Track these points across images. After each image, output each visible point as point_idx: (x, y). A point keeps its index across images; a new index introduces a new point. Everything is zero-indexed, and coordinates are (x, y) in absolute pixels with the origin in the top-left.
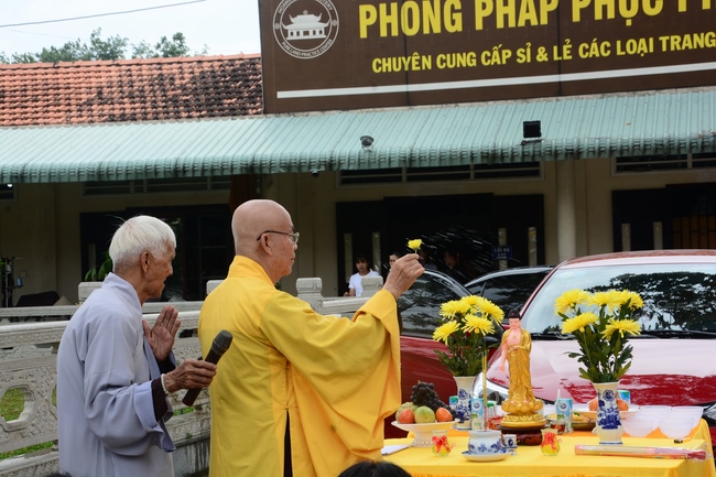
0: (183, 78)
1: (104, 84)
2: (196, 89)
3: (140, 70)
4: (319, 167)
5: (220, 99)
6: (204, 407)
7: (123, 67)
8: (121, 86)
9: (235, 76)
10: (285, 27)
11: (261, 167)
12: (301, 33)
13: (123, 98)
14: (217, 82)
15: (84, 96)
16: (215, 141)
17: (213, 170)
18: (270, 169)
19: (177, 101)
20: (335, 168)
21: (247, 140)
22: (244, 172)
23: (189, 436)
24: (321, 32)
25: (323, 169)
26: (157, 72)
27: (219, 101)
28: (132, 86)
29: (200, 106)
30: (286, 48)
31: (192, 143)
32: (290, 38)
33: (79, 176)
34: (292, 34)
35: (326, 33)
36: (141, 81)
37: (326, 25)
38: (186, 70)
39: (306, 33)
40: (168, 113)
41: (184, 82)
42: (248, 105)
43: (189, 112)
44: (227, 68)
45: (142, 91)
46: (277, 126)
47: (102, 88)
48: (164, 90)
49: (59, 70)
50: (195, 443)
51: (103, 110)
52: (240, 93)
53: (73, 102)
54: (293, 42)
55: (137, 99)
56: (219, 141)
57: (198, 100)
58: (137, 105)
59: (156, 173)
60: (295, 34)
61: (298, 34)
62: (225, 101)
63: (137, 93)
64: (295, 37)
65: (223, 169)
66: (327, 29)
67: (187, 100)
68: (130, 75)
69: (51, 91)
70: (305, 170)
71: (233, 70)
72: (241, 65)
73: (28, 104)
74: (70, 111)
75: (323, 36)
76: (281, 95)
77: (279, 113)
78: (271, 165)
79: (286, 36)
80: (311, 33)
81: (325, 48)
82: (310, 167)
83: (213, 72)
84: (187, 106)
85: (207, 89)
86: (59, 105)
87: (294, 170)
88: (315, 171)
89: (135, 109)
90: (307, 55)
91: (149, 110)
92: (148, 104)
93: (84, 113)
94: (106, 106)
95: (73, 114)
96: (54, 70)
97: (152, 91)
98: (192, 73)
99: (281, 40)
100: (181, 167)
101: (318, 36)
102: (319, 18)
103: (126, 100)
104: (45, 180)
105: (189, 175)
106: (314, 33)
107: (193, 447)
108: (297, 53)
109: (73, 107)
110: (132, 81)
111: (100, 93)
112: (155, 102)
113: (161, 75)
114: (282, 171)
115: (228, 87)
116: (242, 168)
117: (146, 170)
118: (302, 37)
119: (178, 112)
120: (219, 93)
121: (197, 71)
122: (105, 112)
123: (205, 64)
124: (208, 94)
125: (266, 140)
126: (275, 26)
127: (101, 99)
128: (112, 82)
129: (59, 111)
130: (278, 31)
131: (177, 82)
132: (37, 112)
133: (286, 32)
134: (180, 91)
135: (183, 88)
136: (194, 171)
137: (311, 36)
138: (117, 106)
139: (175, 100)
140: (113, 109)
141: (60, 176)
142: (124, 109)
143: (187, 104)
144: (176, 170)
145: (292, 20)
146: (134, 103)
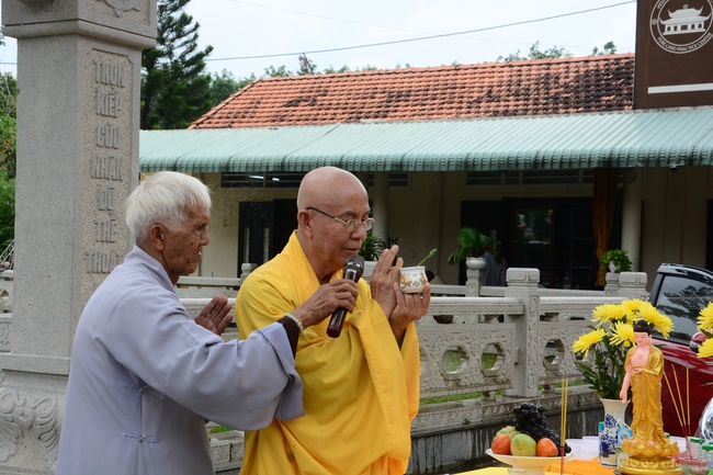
0: (567, 77)
1: (495, 84)
2: (578, 87)
3: (530, 70)
4: (678, 162)
5: (599, 96)
6: (491, 394)
7: (515, 68)
8: (509, 85)
9: (618, 74)
10: (663, 23)
11: (619, 160)
12: (679, 28)
13: (508, 96)
14: (599, 80)
15: (476, 95)
16: (579, 135)
17: (571, 163)
18: (627, 163)
19: (557, 99)
20: (696, 163)
21: (610, 134)
22: (601, 166)
23: (467, 422)
24: (700, 26)
25: (682, 163)
26: (544, 72)
27: (597, 98)
28: (519, 85)
29: (578, 103)
30: (661, 43)
31: (556, 137)
32: (666, 33)
33: (449, 166)
34: (669, 29)
35: (706, 27)
36: (529, 80)
37: (707, 18)
38: (572, 70)
39: (684, 27)
40: (547, 109)
41: (567, 80)
42: (625, 102)
43: (567, 108)
44: (612, 66)
45: (528, 89)
46: (644, 121)
47: (492, 87)
48: (547, 89)
49: (459, 72)
50: (472, 429)
51: (489, 107)
52: (620, 90)
53: (465, 100)
54: (669, 37)
55: (522, 97)
56: (582, 135)
57: (578, 97)
58: (521, 102)
59: (517, 164)
60: (672, 29)
61: (675, 29)
62: (604, 98)
63: (523, 91)
64: (672, 32)
65: (580, 162)
66: (707, 23)
67: (567, 98)
68: (520, 75)
69: (448, 91)
70: (663, 164)
71: (618, 69)
72: (626, 63)
73: (428, 102)
74: (461, 108)
75: (702, 30)
76: (652, 90)
77: (648, 108)
78: (628, 159)
79: (663, 31)
80: (689, 27)
81: (703, 42)
82: (669, 161)
83: (597, 70)
84: (566, 103)
85: (589, 86)
86: (452, 103)
87: (653, 165)
88: (674, 165)
89: (517, 106)
90: (682, 50)
91: (530, 107)
92: (531, 102)
93: (472, 110)
94: (493, 104)
95: (463, 110)
96: (455, 72)
97: (537, 89)
98: (577, 72)
99: (657, 36)
100: (541, 159)
101: (697, 30)
102: (700, 12)
103: (511, 98)
104: (419, 169)
105: (548, 167)
106: (693, 27)
107: (469, 433)
108: (672, 48)
109: (464, 105)
110: (520, 81)
111: (490, 92)
112: (537, 99)
113: (548, 74)
114: (640, 165)
115: (609, 85)
116: (599, 162)
117: (508, 161)
118: (679, 31)
119: (557, 109)
120: (599, 91)
121: (582, 70)
122: (491, 109)
123: (591, 64)
124: (589, 91)
125: (629, 134)
126: (652, 22)
127: (490, 97)
128: (502, 82)
129: (451, 108)
130: (654, 27)
131: (562, 81)
132: (433, 109)
133: (662, 27)
134: (562, 89)
135: (566, 86)
136: (552, 163)
137: (689, 30)
138: (502, 103)
139: (556, 98)
140: (498, 106)
141: (432, 166)
142: (508, 106)
143: (566, 102)
144: (536, 162)
145: (671, 15)
146: (518, 100)
